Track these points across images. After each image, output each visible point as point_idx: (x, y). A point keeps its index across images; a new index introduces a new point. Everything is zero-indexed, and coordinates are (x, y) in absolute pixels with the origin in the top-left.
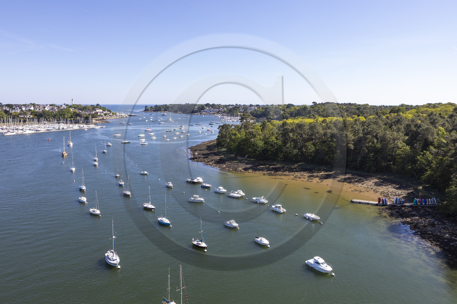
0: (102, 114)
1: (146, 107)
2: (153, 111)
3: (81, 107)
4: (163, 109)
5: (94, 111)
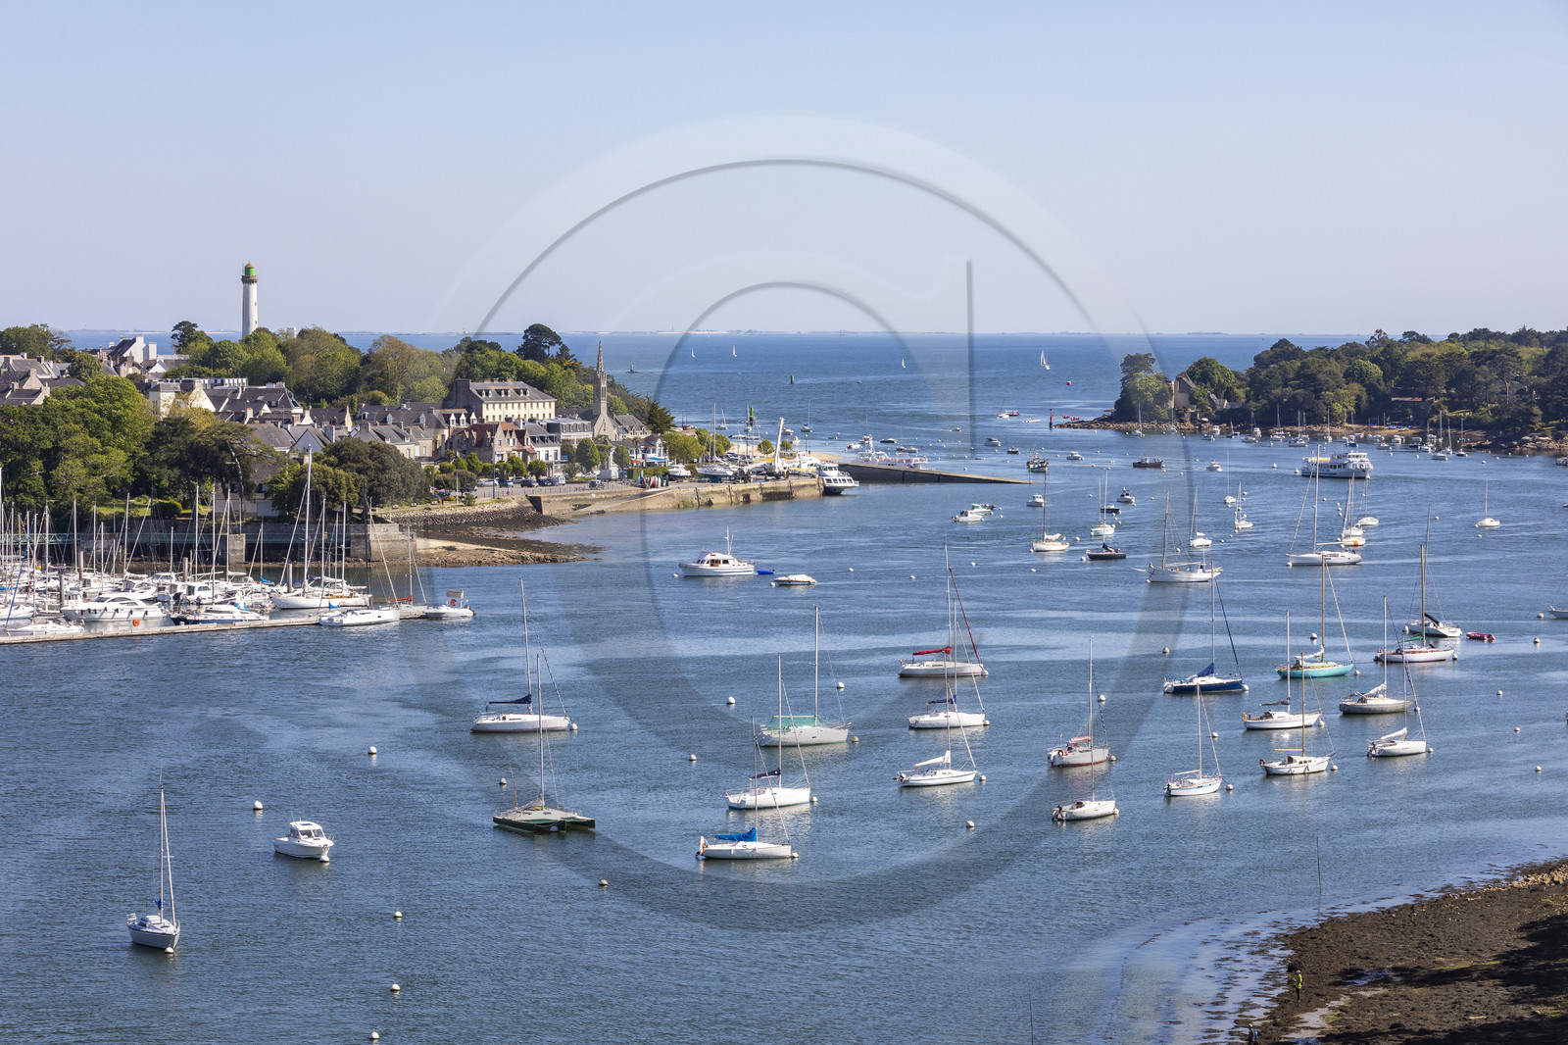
0: (546, 453)
1: (1134, 363)
2: (1222, 418)
3: (320, 366)
4: (1346, 398)
5: (458, 416)
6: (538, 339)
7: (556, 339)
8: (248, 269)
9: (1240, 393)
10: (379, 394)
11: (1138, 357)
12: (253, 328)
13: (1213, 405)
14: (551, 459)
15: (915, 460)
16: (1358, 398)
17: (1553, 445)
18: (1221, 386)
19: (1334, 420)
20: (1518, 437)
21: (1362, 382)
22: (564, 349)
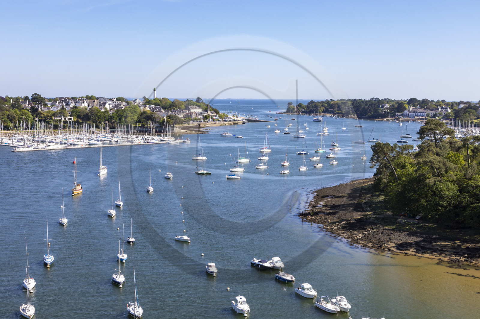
1: (289, 104)
2: (302, 112)
3: (165, 103)
4: (322, 109)
5: (187, 111)
6: (198, 100)
7: (201, 99)
8: (154, 88)
9: (306, 108)
10: (175, 108)
11: (290, 103)
12: (155, 97)
13: (302, 110)
14: (201, 118)
15: (256, 118)
16: (324, 109)
17: (353, 117)
18: (303, 107)
19: (319, 113)
20: (348, 115)
21: (324, 107)
22: (203, 101)
